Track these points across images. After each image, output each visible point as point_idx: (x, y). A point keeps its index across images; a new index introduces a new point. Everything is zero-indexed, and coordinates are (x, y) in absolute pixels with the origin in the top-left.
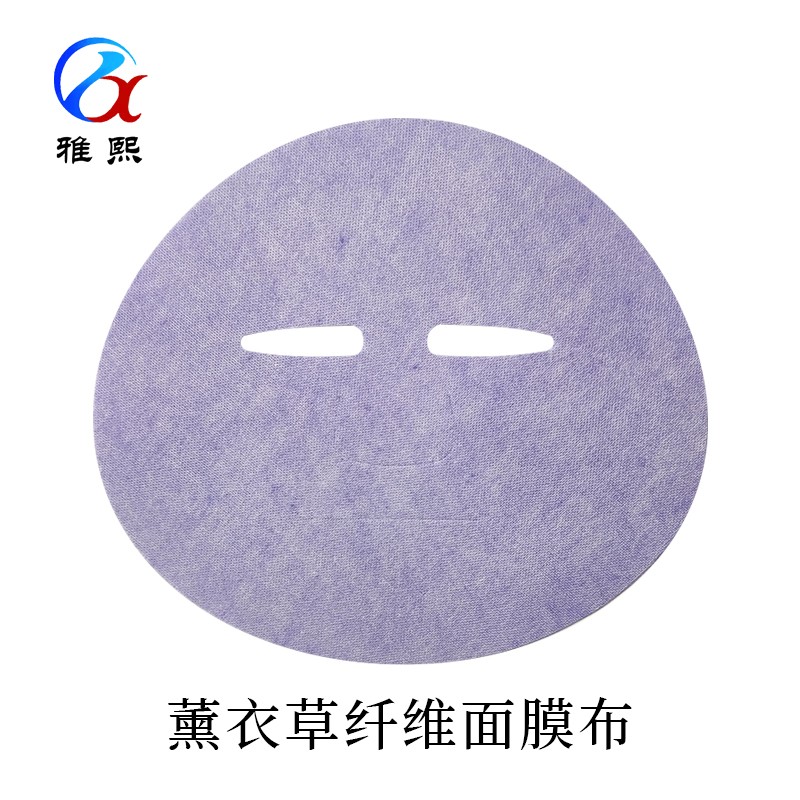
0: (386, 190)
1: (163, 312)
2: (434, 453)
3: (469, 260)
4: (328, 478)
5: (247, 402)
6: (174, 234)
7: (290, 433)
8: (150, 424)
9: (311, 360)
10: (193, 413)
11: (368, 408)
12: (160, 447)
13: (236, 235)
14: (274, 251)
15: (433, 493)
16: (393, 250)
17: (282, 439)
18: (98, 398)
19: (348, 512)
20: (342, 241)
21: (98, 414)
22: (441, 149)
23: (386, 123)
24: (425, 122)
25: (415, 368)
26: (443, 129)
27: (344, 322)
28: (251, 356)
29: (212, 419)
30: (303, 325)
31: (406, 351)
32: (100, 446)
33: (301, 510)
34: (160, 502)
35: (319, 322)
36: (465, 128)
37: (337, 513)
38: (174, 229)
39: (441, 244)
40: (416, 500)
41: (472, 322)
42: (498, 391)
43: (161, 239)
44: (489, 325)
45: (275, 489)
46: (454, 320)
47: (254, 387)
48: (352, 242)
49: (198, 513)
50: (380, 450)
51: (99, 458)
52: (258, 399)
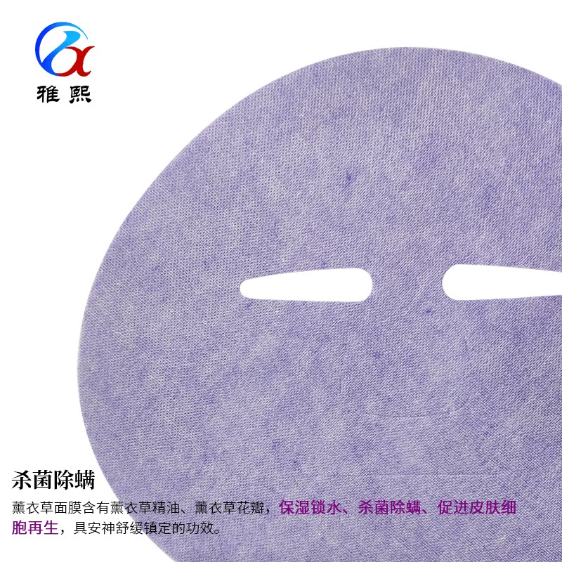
0: (396, 124)
1: (155, 257)
2: (450, 403)
3: (487, 196)
4: (334, 431)
5: (246, 351)
6: (167, 174)
7: (291, 384)
8: (141, 377)
9: (315, 305)
10: (187, 365)
11: (377, 355)
12: (151, 401)
13: (233, 174)
14: (275, 190)
15: (448, 447)
16: (404, 186)
17: (283, 391)
18: (84, 350)
19: (356, 469)
20: (349, 178)
21: (83, 368)
22: (456, 80)
23: (397, 53)
24: (439, 52)
25: (428, 312)
26: (458, 60)
27: (350, 265)
28: (250, 303)
29: (208, 371)
30: (306, 268)
31: (419, 294)
32: (85, 402)
33: (304, 467)
34: (151, 461)
35: (324, 265)
36: (479, 58)
37: (345, 470)
38: (168, 169)
39: (457, 180)
40: (430, 453)
41: (491, 262)
42: (518, 335)
43: (154, 178)
44: (509, 265)
45: (276, 444)
46: (470, 259)
47: (254, 335)
48: (360, 179)
49: (193, 472)
50: (390, 400)
51: (85, 415)
52: (257, 349)
